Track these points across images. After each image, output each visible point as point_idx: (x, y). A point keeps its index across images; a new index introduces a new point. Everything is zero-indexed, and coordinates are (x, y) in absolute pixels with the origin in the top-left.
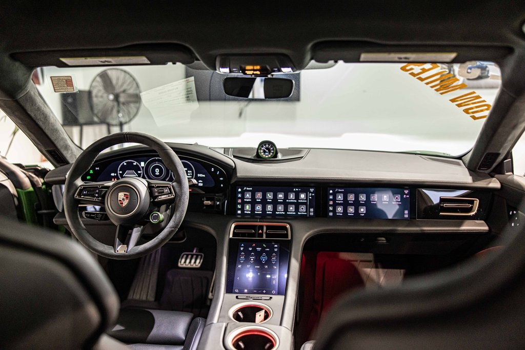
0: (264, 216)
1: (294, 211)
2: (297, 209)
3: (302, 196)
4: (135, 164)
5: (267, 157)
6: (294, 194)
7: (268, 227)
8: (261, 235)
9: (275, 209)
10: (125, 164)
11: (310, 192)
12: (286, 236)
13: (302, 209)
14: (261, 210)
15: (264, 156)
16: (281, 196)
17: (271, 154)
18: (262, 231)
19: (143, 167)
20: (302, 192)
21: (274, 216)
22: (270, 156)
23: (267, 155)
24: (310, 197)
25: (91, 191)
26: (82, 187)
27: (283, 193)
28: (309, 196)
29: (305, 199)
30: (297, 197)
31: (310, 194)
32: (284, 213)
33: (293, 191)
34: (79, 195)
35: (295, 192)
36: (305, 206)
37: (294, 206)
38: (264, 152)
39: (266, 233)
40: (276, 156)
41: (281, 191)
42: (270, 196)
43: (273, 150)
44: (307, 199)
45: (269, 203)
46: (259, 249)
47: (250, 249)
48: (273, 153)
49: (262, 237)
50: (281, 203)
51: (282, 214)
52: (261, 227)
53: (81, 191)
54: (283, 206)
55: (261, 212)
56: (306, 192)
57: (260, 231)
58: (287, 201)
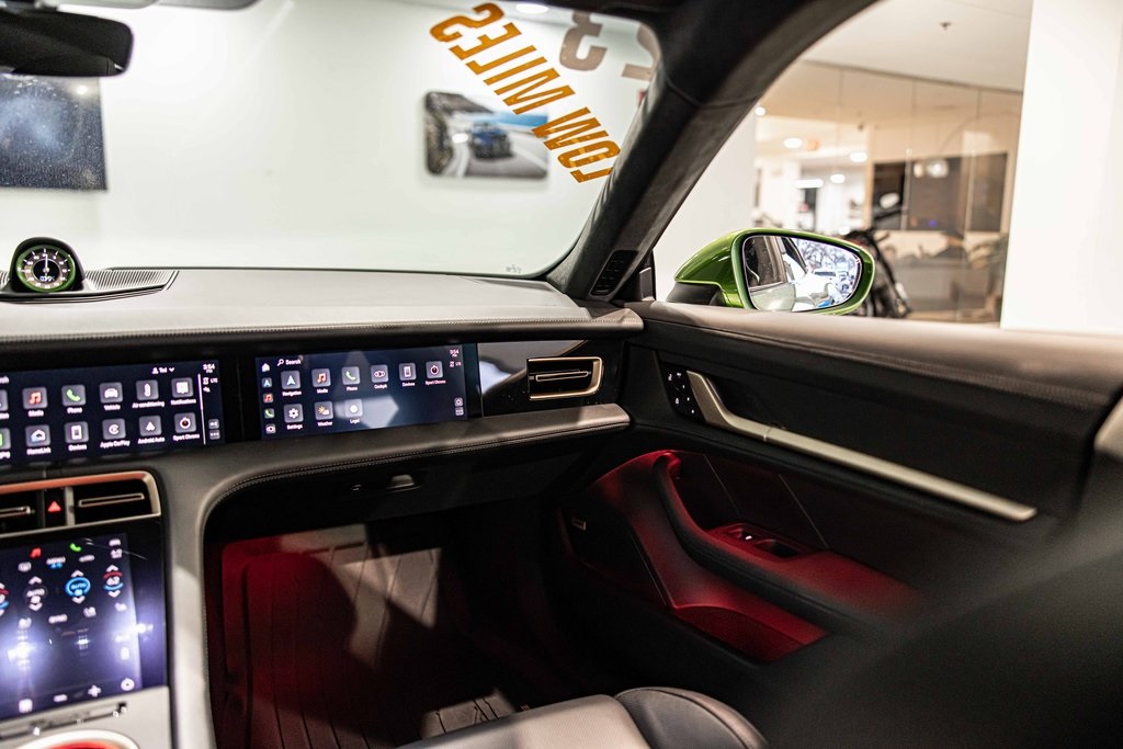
0: (60, 458)
1: (159, 432)
2: (168, 428)
3: (182, 387)
5: (47, 287)
6: (155, 383)
7: (80, 491)
8: (59, 518)
9: (96, 434)
11: (204, 374)
12: (146, 506)
13: (185, 424)
14: (48, 442)
15: (38, 285)
16: (112, 393)
17: (62, 279)
18: (62, 503)
20: (180, 375)
21: (95, 455)
22: (57, 284)
23: (48, 282)
24: (207, 390)
27: (119, 385)
28: (203, 386)
29: (191, 394)
30: (166, 392)
31: (206, 379)
32: (127, 443)
33: (150, 377)
35: (159, 377)
36: (193, 415)
37: (158, 419)
39: (76, 510)
40: (77, 283)
41: (111, 380)
42: (74, 397)
43: (68, 265)
44: (196, 396)
45: (76, 419)
46: (56, 562)
47: (25, 567)
48: (68, 275)
49: (63, 521)
50: (113, 415)
51: (123, 446)
52: (57, 494)
54: (122, 422)
55: (48, 450)
56: (193, 374)
57: (55, 507)
58: (135, 406)
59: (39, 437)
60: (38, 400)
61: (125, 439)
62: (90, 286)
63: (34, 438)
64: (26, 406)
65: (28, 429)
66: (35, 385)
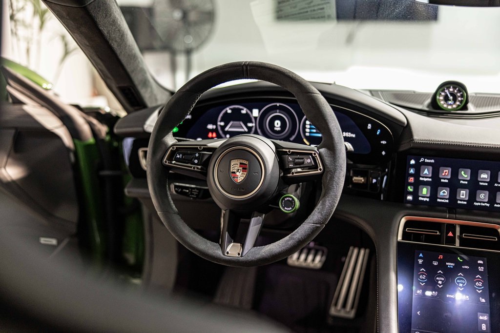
0: (452, 206)
4: (244, 112)
5: (450, 107)
7: (464, 228)
8: (452, 241)
9: (472, 197)
10: (229, 111)
14: (448, 197)
15: (445, 106)
16: (484, 176)
17: (458, 103)
18: (454, 233)
19: (256, 118)
21: (470, 208)
22: (454, 106)
23: (450, 105)
25: (187, 154)
26: (175, 147)
27: (489, 172)
32: (488, 205)
34: (170, 159)
38: (446, 99)
39: (460, 238)
40: (465, 107)
41: (485, 168)
42: (465, 175)
43: (462, 96)
45: (464, 187)
46: (450, 265)
47: (435, 263)
48: (461, 102)
49: (454, 243)
50: (483, 188)
51: (486, 206)
52: (452, 227)
53: (173, 153)
54: (487, 193)
55: (447, 201)
57: (450, 234)
58: (496, 185)
59: (444, 193)
60: (447, 174)
61: (487, 203)
62: (471, 109)
63: (441, 193)
64: (441, 176)
65: (439, 188)
66: (446, 166)
